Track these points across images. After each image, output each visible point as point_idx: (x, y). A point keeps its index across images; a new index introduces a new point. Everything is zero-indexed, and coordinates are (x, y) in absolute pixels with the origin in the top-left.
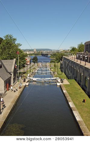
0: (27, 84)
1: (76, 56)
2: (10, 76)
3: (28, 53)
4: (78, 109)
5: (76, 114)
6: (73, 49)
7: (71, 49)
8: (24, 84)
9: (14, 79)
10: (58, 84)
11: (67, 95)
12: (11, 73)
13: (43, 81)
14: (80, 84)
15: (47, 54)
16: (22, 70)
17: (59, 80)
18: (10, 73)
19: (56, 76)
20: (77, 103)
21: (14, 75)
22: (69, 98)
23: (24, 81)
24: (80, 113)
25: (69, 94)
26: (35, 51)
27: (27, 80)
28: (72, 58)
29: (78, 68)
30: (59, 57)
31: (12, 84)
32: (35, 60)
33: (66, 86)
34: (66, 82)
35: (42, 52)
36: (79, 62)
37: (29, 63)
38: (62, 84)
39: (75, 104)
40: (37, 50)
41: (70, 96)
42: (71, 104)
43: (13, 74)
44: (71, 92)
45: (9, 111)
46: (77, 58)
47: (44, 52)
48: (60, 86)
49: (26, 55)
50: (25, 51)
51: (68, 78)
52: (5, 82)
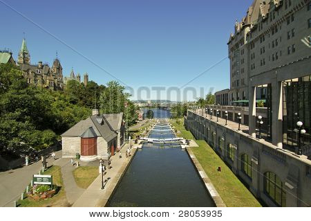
0: (140, 146)
1: (204, 110)
2: (115, 135)
3: (140, 105)
4: (212, 180)
5: (209, 186)
6: (201, 101)
7: (197, 101)
8: (136, 146)
9: (122, 139)
10: (183, 147)
11: (196, 161)
12: (117, 132)
13: (162, 142)
14: (212, 147)
15: (165, 107)
16: (131, 128)
17: (184, 141)
18: (115, 132)
19: (179, 136)
20: (210, 172)
21: (122, 134)
22: (198, 166)
23: (136, 143)
24: (215, 186)
25: (199, 159)
26: (149, 102)
27: (139, 141)
28: (199, 112)
29: (207, 125)
30: (180, 111)
31: (119, 146)
32: (149, 115)
33: (194, 148)
34: (193, 143)
35: (159, 105)
36: (208, 117)
37: (141, 119)
38: (188, 146)
39: (207, 173)
40: (152, 101)
41: (201, 163)
42: (202, 174)
43: (119, 133)
44: (200, 157)
45: (115, 184)
46: (206, 112)
47: (162, 105)
48: (186, 149)
49: (138, 108)
50: (136, 102)
51: (196, 138)
52: (108, 143)
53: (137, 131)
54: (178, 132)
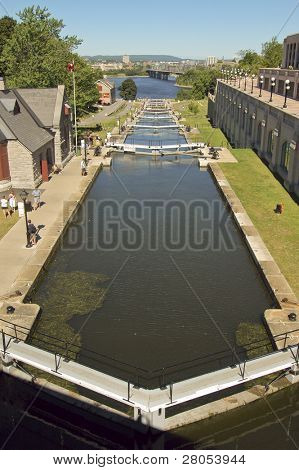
0: (108, 161)
1: (256, 80)
2: (48, 137)
3: (103, 67)
4: (261, 231)
5: (255, 243)
6: (249, 58)
7: (240, 58)
8: (96, 162)
9: (64, 147)
10: (203, 162)
11: (229, 192)
12: (54, 130)
13: (157, 153)
14: (266, 163)
15: (165, 73)
16: (84, 122)
17: (206, 151)
18: (48, 130)
19: (196, 140)
20: (258, 214)
21: (64, 135)
22: (235, 201)
23: (97, 152)
24: (266, 242)
25: (237, 190)
26: (126, 60)
27: (104, 151)
28: (247, 85)
29: (261, 114)
30: (203, 82)
31: (58, 161)
32: (128, 91)
33: (227, 166)
34: (226, 155)
35: (149, 66)
36: (265, 97)
37: (108, 100)
38: (214, 161)
39: (251, 217)
40: (133, 59)
41: (239, 197)
42: (242, 218)
43: (58, 133)
44: (240, 185)
45: (56, 238)
46: (260, 86)
47: (157, 67)
48: (208, 166)
49: (99, 75)
50: (94, 60)
51: (234, 144)
52: (33, 155)
53: (98, 128)
54: (194, 130)
